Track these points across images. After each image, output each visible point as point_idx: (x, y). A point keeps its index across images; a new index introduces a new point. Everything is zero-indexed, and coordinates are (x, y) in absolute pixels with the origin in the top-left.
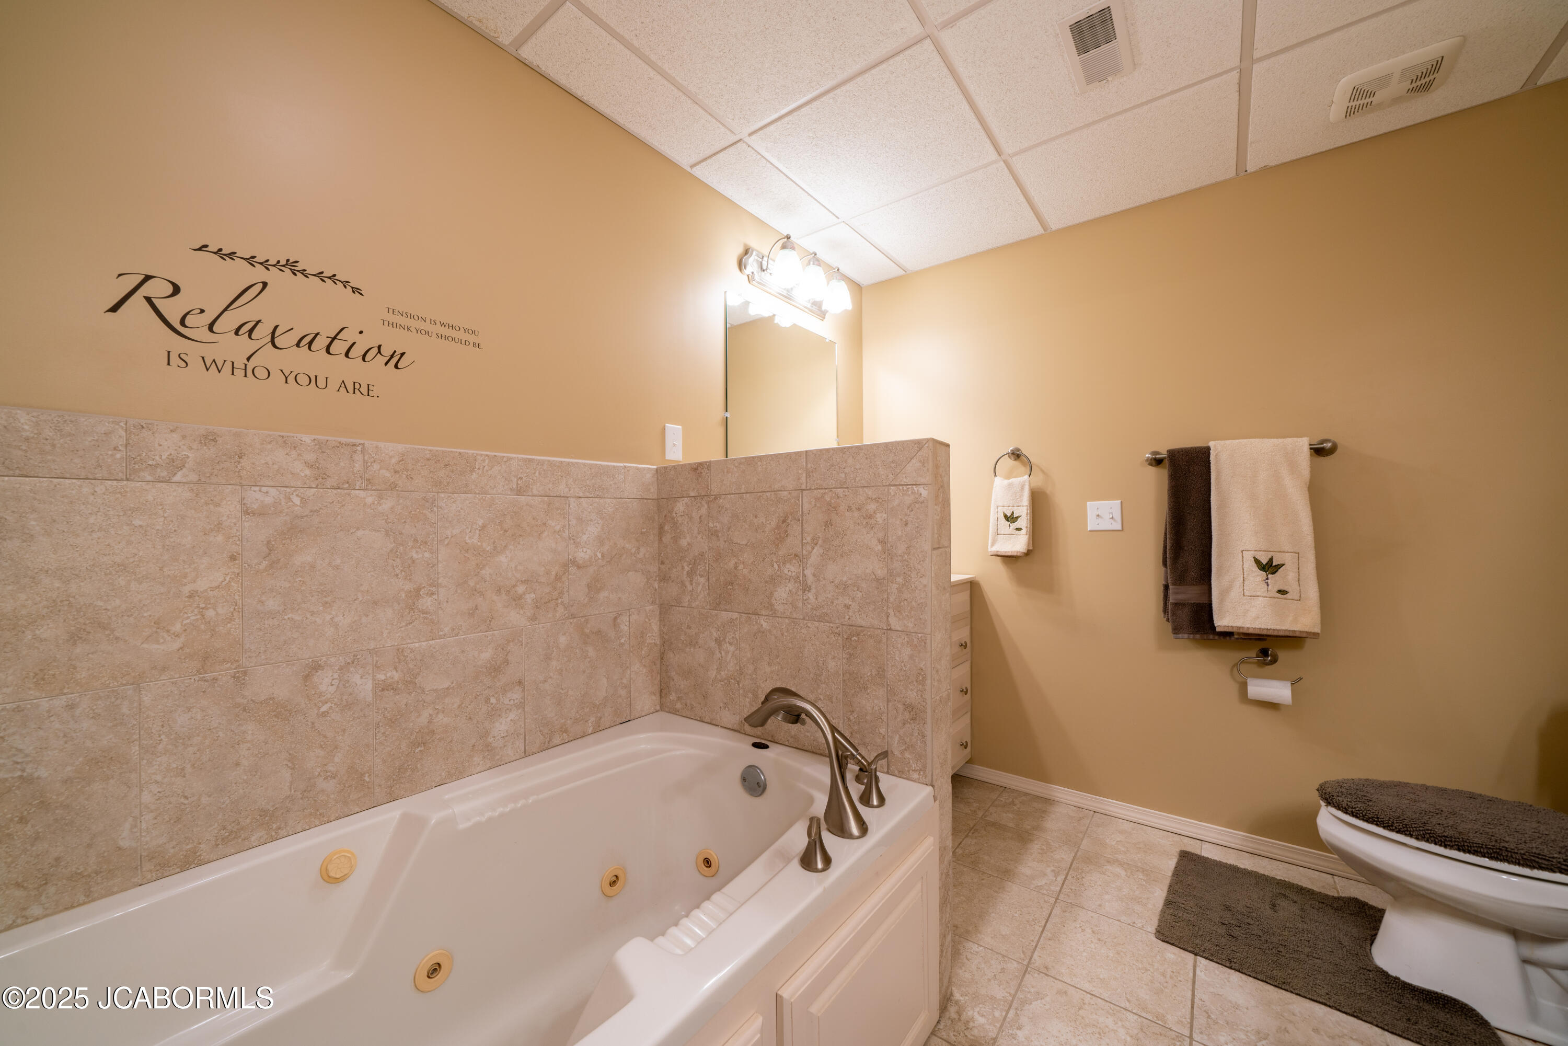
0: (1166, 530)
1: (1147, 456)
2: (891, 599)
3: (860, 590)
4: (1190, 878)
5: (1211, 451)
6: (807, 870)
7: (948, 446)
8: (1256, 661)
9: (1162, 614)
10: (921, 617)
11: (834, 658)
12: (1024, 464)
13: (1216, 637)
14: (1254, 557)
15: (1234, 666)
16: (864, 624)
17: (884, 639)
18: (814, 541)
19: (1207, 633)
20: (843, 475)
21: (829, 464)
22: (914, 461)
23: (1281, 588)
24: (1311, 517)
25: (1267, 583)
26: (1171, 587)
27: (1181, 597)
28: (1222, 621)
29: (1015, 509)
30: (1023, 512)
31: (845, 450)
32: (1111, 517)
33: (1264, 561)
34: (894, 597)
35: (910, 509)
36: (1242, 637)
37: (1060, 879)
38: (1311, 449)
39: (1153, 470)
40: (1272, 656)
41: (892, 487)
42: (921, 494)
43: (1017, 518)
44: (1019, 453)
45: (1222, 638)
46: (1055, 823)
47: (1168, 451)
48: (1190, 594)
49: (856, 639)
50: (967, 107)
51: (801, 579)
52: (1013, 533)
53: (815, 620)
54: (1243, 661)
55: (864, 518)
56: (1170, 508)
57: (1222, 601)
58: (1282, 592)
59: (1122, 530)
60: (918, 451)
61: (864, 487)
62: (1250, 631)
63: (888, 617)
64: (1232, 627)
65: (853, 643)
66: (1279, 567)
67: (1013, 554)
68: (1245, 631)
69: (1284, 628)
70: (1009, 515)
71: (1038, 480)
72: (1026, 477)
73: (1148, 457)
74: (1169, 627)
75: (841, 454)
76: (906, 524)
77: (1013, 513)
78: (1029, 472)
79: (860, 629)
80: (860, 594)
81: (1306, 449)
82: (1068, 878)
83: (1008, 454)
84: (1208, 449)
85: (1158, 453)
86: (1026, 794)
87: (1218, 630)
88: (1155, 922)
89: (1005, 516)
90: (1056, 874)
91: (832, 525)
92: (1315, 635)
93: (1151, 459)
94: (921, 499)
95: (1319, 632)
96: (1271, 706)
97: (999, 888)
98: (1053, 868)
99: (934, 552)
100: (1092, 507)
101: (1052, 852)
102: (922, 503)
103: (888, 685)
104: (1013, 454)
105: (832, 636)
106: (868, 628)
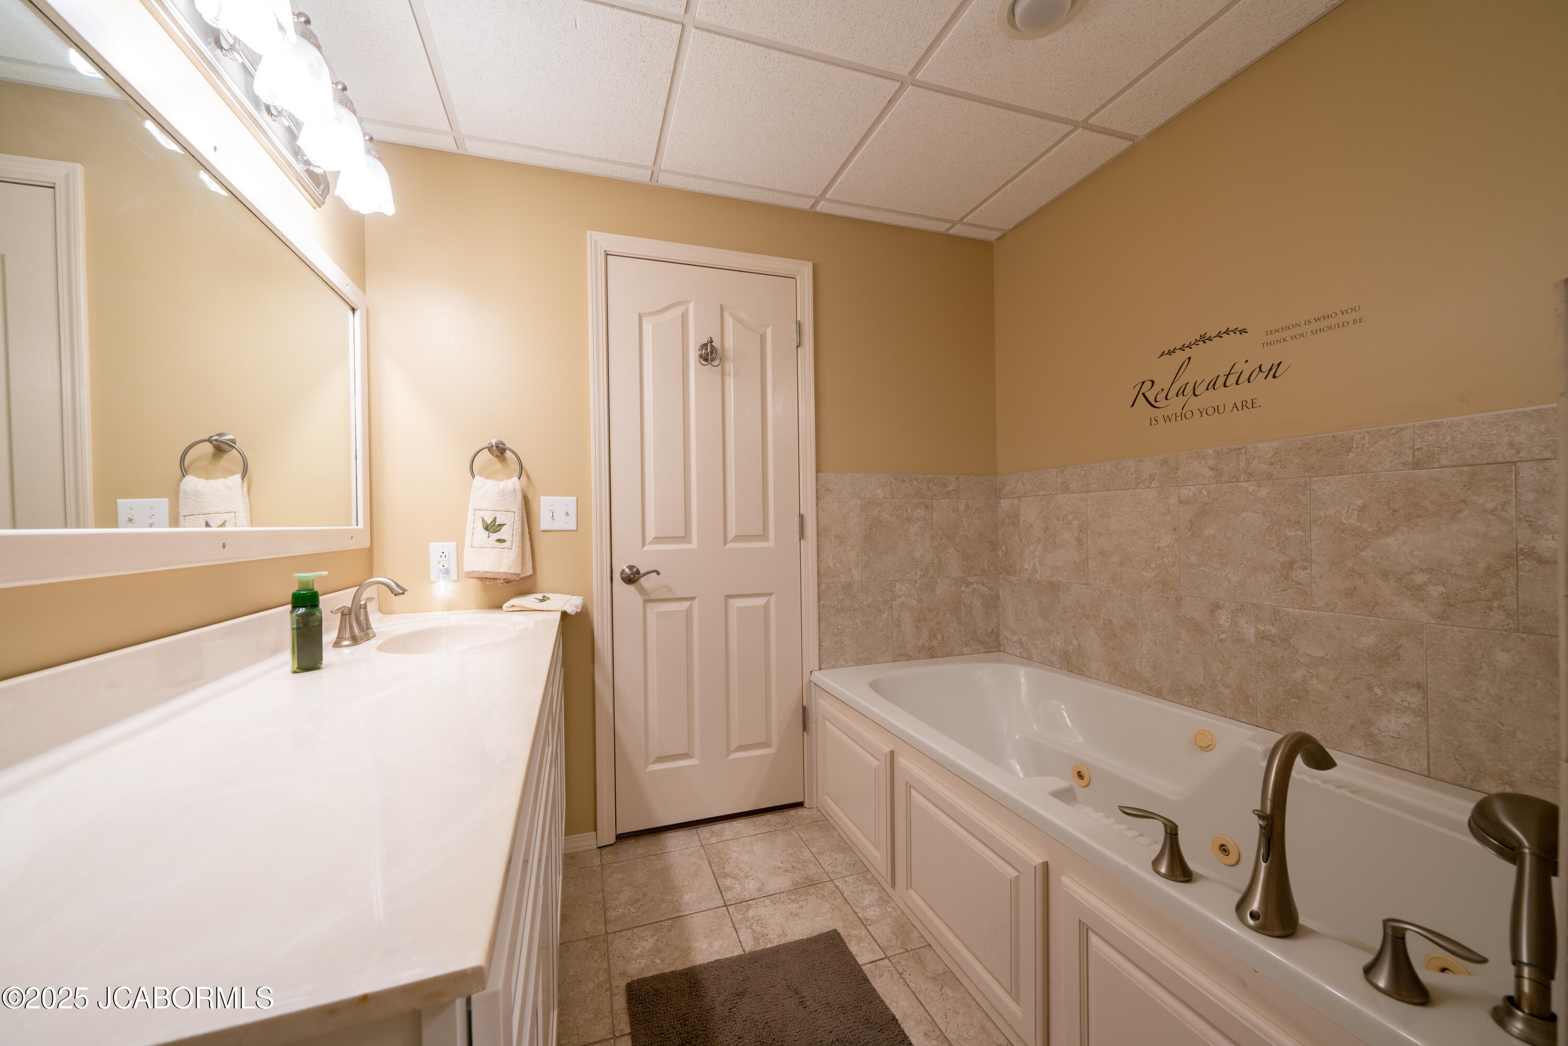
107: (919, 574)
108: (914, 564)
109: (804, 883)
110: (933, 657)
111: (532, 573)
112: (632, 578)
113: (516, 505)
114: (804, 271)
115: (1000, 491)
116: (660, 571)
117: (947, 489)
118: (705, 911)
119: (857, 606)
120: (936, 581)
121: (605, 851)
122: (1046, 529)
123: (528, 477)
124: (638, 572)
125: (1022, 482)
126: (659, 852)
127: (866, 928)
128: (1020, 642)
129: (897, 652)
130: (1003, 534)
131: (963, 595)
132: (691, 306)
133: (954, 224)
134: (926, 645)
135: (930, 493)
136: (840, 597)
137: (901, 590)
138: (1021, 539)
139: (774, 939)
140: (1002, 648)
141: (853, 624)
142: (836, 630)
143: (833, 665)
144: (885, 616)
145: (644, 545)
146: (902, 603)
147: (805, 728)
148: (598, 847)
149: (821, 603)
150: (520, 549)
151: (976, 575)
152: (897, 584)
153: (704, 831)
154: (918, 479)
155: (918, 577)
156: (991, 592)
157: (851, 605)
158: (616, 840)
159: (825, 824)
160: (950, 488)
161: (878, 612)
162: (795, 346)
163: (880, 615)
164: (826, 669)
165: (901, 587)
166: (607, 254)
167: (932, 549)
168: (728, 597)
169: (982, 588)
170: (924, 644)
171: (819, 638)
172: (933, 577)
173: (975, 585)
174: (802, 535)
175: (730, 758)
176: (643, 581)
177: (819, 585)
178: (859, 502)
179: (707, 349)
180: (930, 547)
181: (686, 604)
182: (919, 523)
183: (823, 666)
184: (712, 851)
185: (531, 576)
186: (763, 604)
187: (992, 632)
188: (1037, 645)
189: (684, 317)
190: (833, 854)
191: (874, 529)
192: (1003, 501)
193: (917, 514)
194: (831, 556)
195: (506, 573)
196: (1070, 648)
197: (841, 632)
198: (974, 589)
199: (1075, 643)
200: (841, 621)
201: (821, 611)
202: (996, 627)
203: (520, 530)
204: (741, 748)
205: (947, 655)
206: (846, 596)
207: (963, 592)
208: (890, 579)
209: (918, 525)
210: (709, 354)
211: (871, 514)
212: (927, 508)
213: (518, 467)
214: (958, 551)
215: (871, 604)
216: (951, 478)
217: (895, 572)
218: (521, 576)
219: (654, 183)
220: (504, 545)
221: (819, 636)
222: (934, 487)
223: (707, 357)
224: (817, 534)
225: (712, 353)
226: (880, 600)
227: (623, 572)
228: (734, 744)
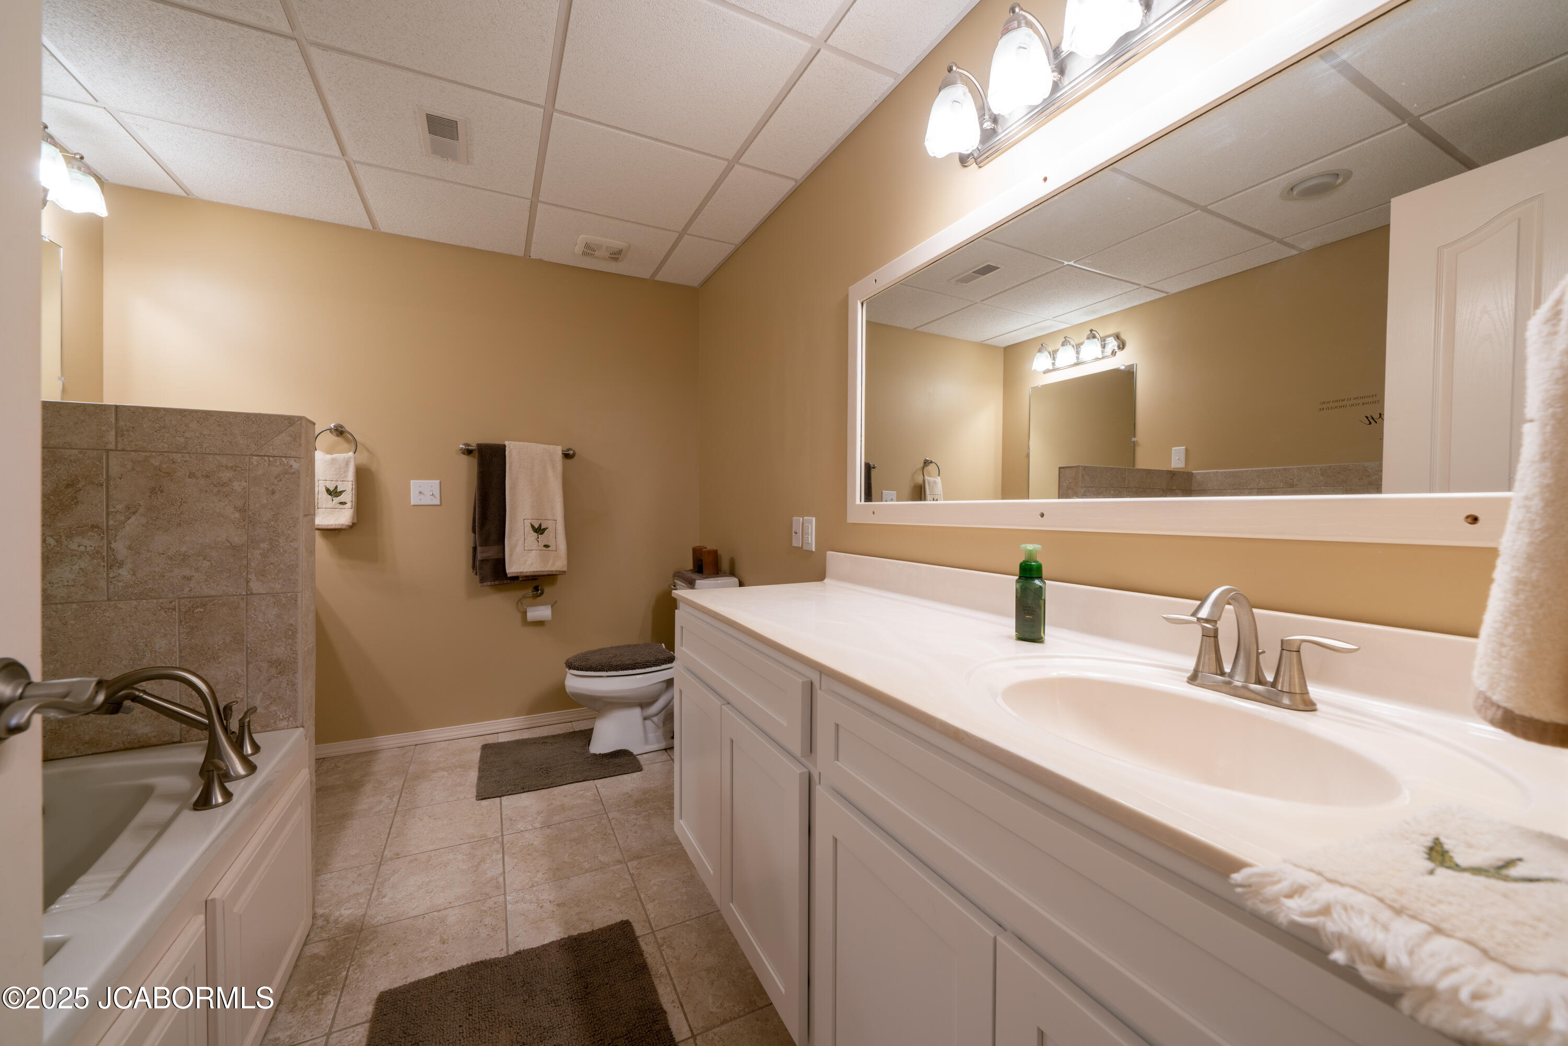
0: (475, 504)
1: (461, 446)
2: (253, 564)
3: (208, 558)
4: (491, 758)
5: (507, 448)
6: (204, 810)
7: (314, 424)
8: (532, 595)
9: (471, 570)
10: (291, 577)
11: (165, 636)
12: (348, 441)
13: (509, 582)
14: (531, 524)
15: (518, 603)
16: (213, 593)
17: (243, 605)
18: (131, 510)
19: (503, 579)
20: (182, 440)
21: (157, 425)
22: (283, 435)
23: (546, 544)
24: (562, 497)
25: (538, 541)
26: (479, 549)
27: (485, 555)
28: (512, 568)
29: (339, 484)
30: (348, 486)
31: (185, 413)
32: (431, 494)
33: (536, 526)
34: (257, 562)
35: (278, 479)
36: (524, 579)
37: (395, 799)
38: (563, 454)
39: (465, 458)
40: (541, 590)
41: (254, 457)
42: (291, 466)
43: (341, 492)
44: (343, 430)
45: (512, 581)
46: (381, 766)
47: (477, 445)
48: (491, 552)
49: (202, 610)
50: (321, 107)
51: (105, 554)
52: (336, 507)
53: (131, 599)
54: (524, 597)
55: (215, 486)
56: (478, 488)
57: (511, 555)
58: (546, 546)
59: (441, 505)
60: (289, 427)
61: (215, 454)
62: (528, 574)
63: (248, 582)
64: (517, 573)
65: (196, 615)
66: (544, 530)
67: (337, 527)
68: (526, 575)
69: (547, 570)
70: (332, 489)
71: (363, 458)
72: (351, 454)
73: (462, 448)
74: (477, 578)
75: (179, 417)
76: (273, 493)
77: (336, 487)
78: (354, 449)
79: (207, 599)
80: (209, 563)
81: (560, 453)
82: (402, 795)
83: (330, 430)
84: (505, 446)
85: (469, 445)
86: (348, 755)
87: (509, 575)
88: (474, 790)
89: (328, 491)
90: (391, 798)
91: (162, 492)
92: (563, 573)
93: (465, 450)
94: (292, 471)
95: (566, 570)
96: (540, 623)
97: (340, 829)
98: (387, 795)
99: (305, 518)
100: (415, 485)
101: (384, 785)
102: (292, 474)
103: (247, 648)
104: (336, 430)
105: (162, 612)
106: (221, 596)
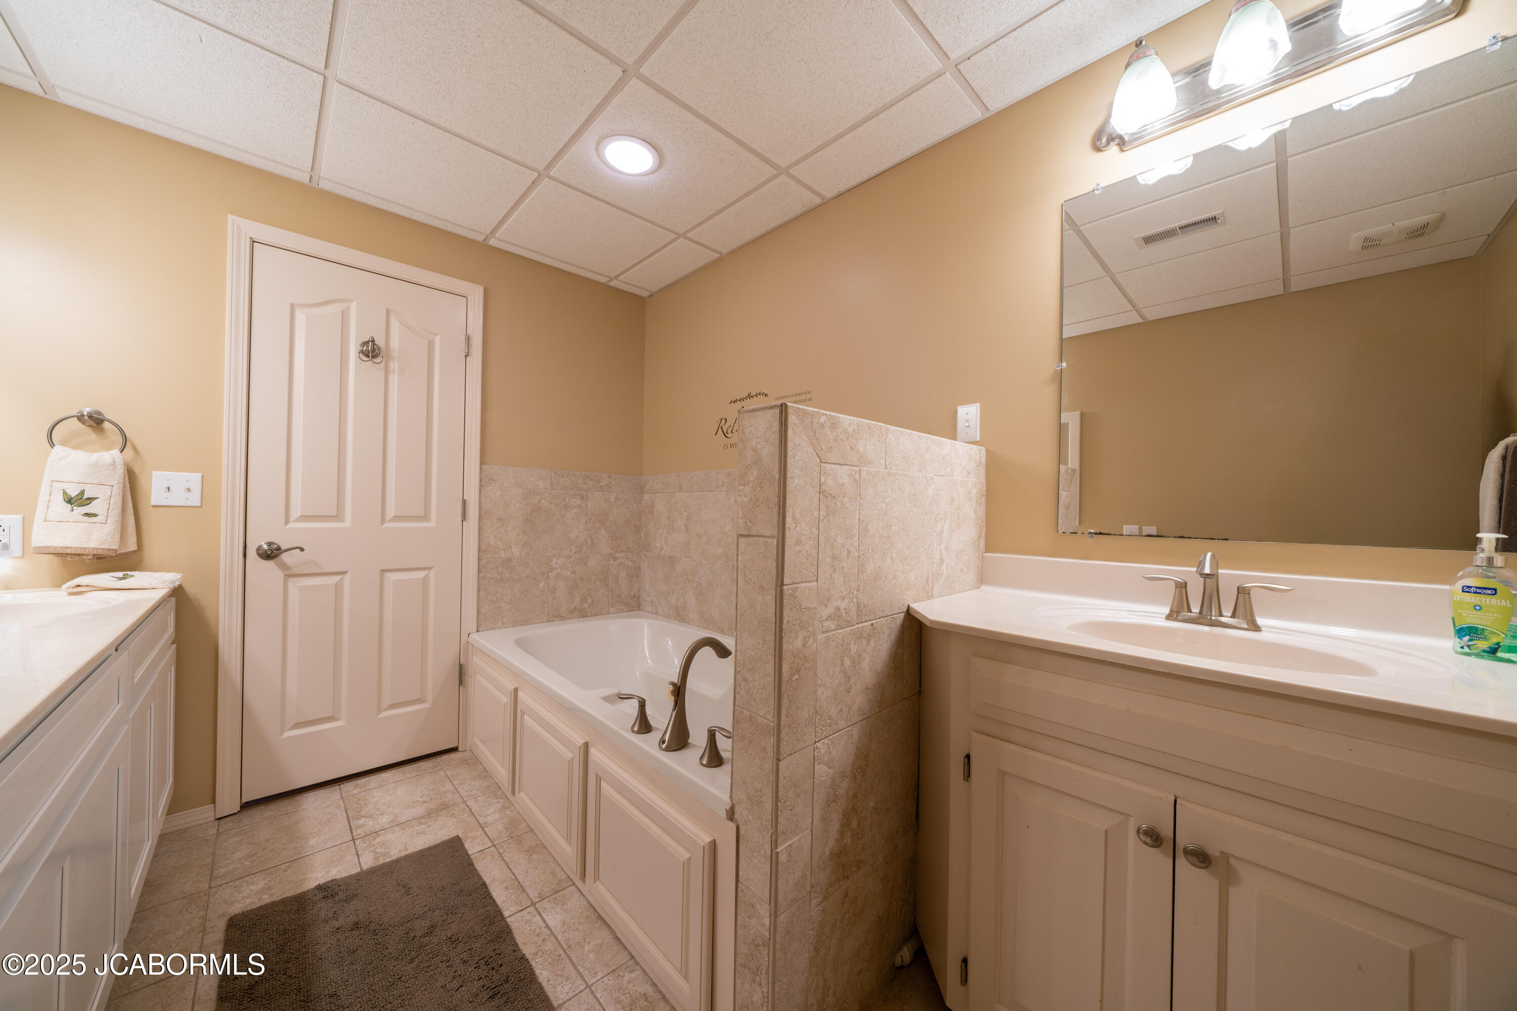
107: (574, 550)
108: (570, 542)
109: (438, 808)
110: (583, 617)
111: (136, 548)
112: (271, 554)
113: (117, 477)
114: (476, 294)
115: (644, 487)
116: (305, 548)
117: (600, 484)
118: (330, 848)
119: (515, 577)
120: (589, 557)
121: (222, 822)
122: (669, 518)
123: (135, 449)
124: (279, 548)
125: (657, 482)
126: (292, 811)
127: (483, 829)
128: (652, 602)
129: (551, 614)
130: (645, 521)
131: (611, 567)
132: (353, 306)
133: (611, 280)
134: (578, 607)
135: (585, 486)
136: (500, 570)
137: (557, 563)
138: (655, 525)
139: (395, 853)
140: (641, 607)
141: (512, 593)
142: (495, 598)
143: (491, 627)
144: (541, 585)
145: (287, 521)
146: (558, 574)
147: (461, 681)
148: (216, 819)
149: (481, 575)
150: (119, 524)
151: (622, 552)
152: (554, 559)
153: (348, 787)
154: (576, 475)
155: (573, 553)
156: (634, 565)
157: (510, 576)
158: (241, 808)
159: (474, 761)
160: (603, 484)
161: (536, 582)
162: (463, 355)
163: (537, 585)
164: (484, 631)
165: (557, 561)
166: (254, 241)
167: (585, 531)
168: (384, 571)
169: (627, 561)
170: (576, 606)
171: (478, 605)
172: (586, 553)
173: (622, 560)
174: (464, 517)
175: (381, 716)
176: (285, 557)
177: (479, 560)
178: (521, 491)
179: (368, 347)
180: (584, 529)
181: (336, 579)
182: (576, 510)
183: (481, 629)
184: (352, 801)
185: (134, 552)
186: (422, 577)
187: (635, 595)
188: (661, 603)
189: (345, 315)
190: (473, 783)
191: (534, 513)
192: (645, 495)
193: (573, 503)
194: (493, 536)
195: (97, 549)
196: (679, 604)
197: (500, 600)
198: (621, 563)
199: (682, 600)
200: (500, 590)
201: (481, 582)
202: (637, 591)
203: (119, 504)
204: (392, 706)
205: (596, 614)
206: (506, 569)
207: (611, 565)
208: (548, 555)
209: (574, 512)
210: (371, 351)
211: (531, 501)
212: (583, 498)
213: (120, 439)
214: (608, 533)
215: (529, 575)
216: (604, 476)
217: (552, 549)
218: (118, 553)
219: (314, 184)
220: (94, 519)
221: (478, 604)
222: (589, 482)
223: (368, 354)
224: (479, 516)
225: (373, 350)
226: (537, 572)
227: (260, 547)
228: (386, 702)
